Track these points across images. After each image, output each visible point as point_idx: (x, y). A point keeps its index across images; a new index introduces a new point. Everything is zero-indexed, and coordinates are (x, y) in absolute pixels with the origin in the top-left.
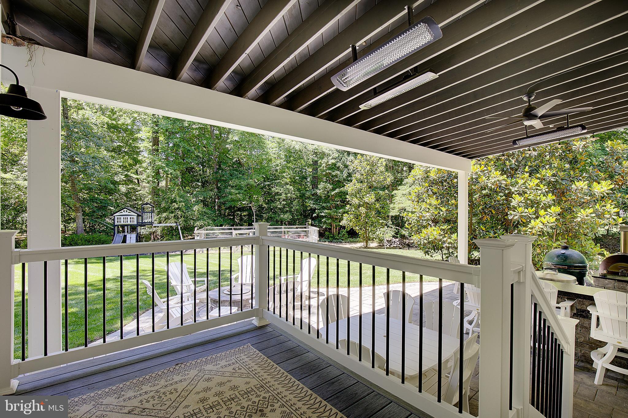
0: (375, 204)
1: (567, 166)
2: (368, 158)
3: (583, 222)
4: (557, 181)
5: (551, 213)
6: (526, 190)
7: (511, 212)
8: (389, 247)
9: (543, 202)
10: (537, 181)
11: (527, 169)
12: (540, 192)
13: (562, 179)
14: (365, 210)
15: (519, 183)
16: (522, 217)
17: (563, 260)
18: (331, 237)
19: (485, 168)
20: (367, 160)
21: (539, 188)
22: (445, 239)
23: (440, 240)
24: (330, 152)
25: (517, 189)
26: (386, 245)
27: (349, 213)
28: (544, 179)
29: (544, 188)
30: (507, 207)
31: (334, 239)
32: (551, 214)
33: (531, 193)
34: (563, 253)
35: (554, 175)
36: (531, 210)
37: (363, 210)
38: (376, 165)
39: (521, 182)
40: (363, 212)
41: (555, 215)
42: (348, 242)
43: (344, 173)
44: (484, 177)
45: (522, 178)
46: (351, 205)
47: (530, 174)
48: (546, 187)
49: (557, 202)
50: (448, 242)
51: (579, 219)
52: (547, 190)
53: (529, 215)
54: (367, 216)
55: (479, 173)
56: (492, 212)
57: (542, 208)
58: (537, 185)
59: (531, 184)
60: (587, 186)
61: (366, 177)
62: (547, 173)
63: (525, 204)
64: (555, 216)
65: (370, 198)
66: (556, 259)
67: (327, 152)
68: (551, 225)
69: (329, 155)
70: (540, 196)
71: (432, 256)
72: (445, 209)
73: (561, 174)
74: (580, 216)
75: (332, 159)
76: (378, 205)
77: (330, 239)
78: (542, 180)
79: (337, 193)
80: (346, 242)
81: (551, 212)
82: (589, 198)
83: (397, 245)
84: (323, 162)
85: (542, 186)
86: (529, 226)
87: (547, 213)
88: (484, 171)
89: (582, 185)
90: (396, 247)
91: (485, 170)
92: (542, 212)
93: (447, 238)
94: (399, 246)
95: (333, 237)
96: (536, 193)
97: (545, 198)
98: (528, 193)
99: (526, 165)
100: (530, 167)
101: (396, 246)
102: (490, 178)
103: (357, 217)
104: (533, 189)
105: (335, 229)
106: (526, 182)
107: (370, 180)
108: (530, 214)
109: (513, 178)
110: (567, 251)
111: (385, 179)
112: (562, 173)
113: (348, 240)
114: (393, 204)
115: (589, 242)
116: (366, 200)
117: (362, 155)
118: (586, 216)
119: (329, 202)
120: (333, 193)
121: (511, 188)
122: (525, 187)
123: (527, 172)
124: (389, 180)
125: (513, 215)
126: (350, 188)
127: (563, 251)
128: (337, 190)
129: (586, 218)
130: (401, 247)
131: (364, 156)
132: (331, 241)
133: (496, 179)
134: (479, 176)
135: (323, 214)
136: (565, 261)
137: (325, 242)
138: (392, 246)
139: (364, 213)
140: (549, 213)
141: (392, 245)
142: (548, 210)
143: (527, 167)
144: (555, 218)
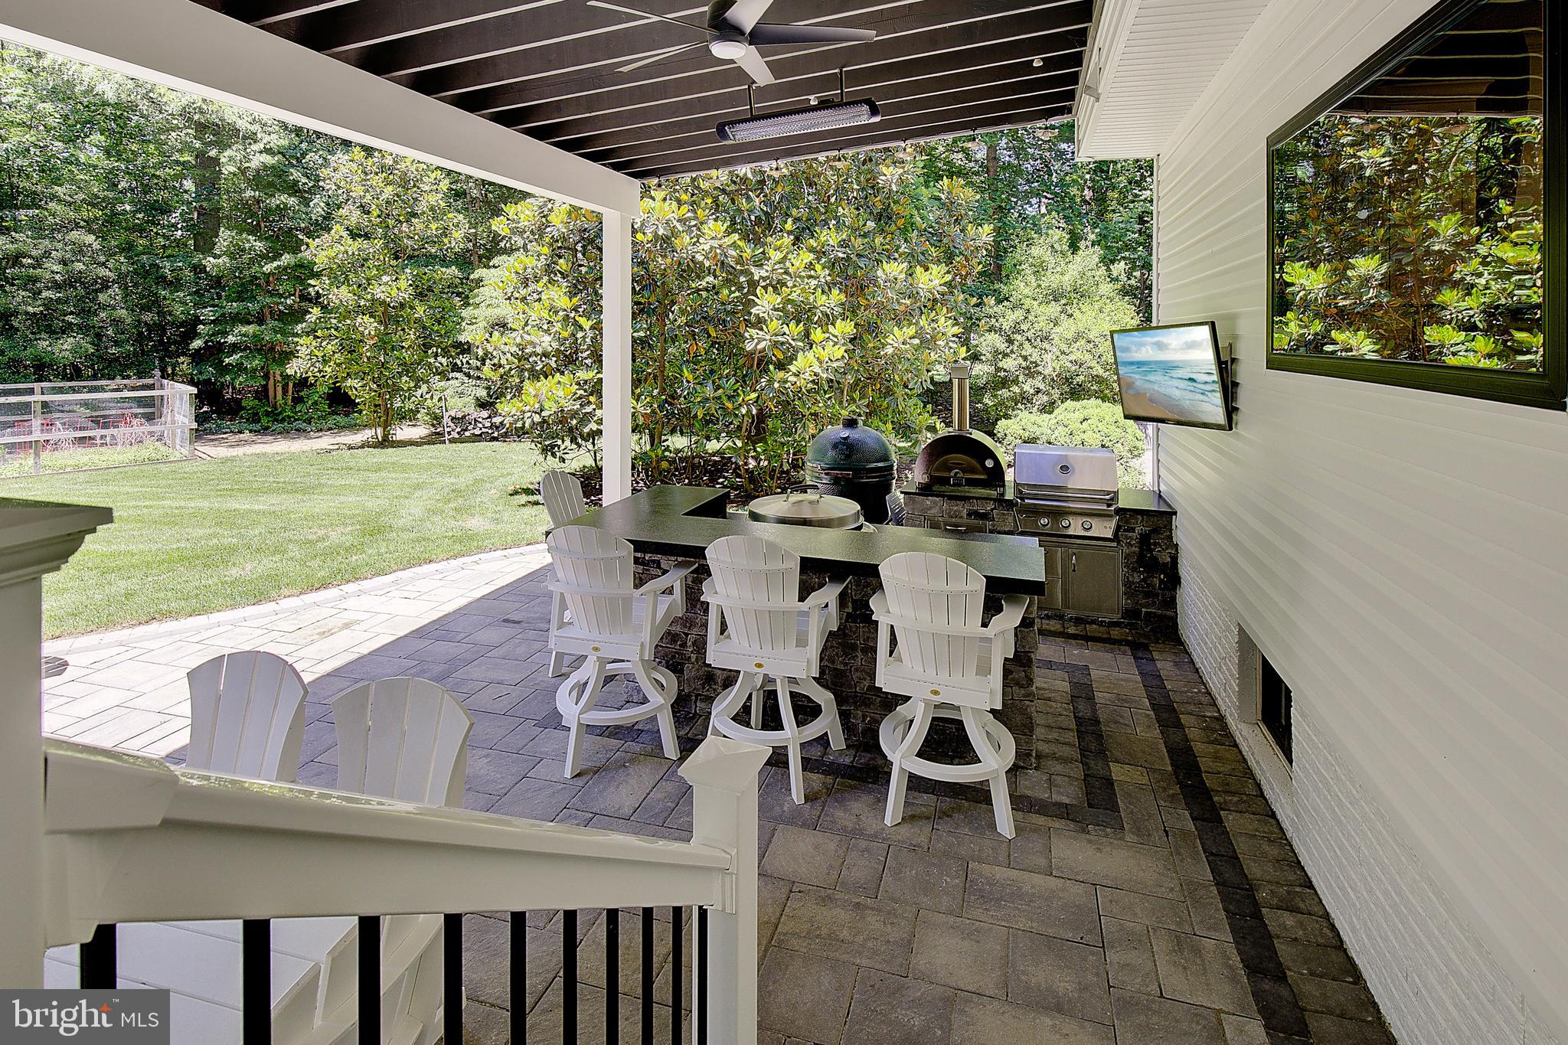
0: (412, 308)
1: (871, 224)
2: (389, 161)
3: (899, 356)
4: (848, 258)
5: (836, 337)
6: (784, 276)
7: (753, 331)
8: (457, 436)
9: (821, 308)
10: (809, 257)
11: (789, 226)
12: (814, 282)
13: (859, 256)
14: (376, 324)
15: (770, 258)
16: (776, 345)
17: (843, 457)
18: (267, 414)
19: (690, 214)
20: (382, 168)
21: (813, 273)
22: (589, 409)
23: (574, 414)
24: (256, 128)
25: (767, 274)
26: (449, 433)
27: (319, 333)
28: (824, 253)
29: (824, 274)
30: (745, 320)
31: (277, 420)
32: (836, 340)
33: (795, 286)
34: (845, 439)
35: (844, 244)
36: (795, 329)
37: (368, 325)
38: (414, 186)
39: (776, 256)
40: (366, 332)
41: (843, 341)
42: (330, 429)
43: (311, 204)
44: (688, 238)
45: (778, 247)
46: (324, 308)
47: (797, 239)
48: (827, 272)
49: (850, 311)
50: (595, 418)
51: (890, 350)
52: (829, 278)
53: (790, 341)
54: (384, 344)
55: (675, 222)
56: (708, 333)
57: (819, 323)
58: (810, 266)
59: (797, 263)
60: (904, 275)
61: (378, 220)
62: (829, 237)
63: (781, 314)
64: (843, 345)
65: (393, 288)
66: (831, 453)
67: (242, 125)
68: (835, 365)
69: (252, 138)
70: (814, 293)
71: (563, 460)
72: (590, 323)
73: (858, 243)
74: (892, 342)
75: (261, 152)
76: (420, 311)
77: (264, 421)
78: (820, 253)
79: (285, 268)
80: (321, 430)
81: (836, 334)
82: (908, 302)
83: (484, 430)
84: (229, 161)
85: (818, 267)
86: (793, 368)
87: (827, 335)
88: (686, 220)
89: (894, 269)
90: (481, 435)
91: (690, 219)
92: (817, 335)
93: (594, 407)
94: (490, 431)
95: (276, 416)
96: (807, 287)
97: (824, 297)
98: (790, 284)
99: (787, 215)
100: (797, 220)
101: (479, 432)
102: (702, 240)
103: (351, 347)
104: (800, 277)
105: (279, 389)
106: (785, 257)
107: (396, 231)
108: (793, 340)
109: (758, 246)
110: (854, 432)
111: (445, 232)
112: (860, 240)
113: (331, 423)
114: (472, 308)
115: (911, 402)
116: (379, 292)
117: (369, 151)
118: (903, 344)
119: (253, 298)
120: (268, 268)
121: (753, 269)
122: (783, 271)
123: (789, 233)
124: (458, 235)
125: (756, 341)
126: (321, 251)
127: (845, 433)
128: (287, 259)
129: (903, 346)
130: (496, 435)
131: (376, 154)
132: (267, 428)
133: (715, 243)
134: (674, 233)
135: (231, 339)
136: (848, 457)
137: (240, 432)
138: (467, 434)
139: (373, 333)
140: (831, 337)
141: (466, 430)
142: (831, 328)
143: (790, 220)
144: (844, 348)
